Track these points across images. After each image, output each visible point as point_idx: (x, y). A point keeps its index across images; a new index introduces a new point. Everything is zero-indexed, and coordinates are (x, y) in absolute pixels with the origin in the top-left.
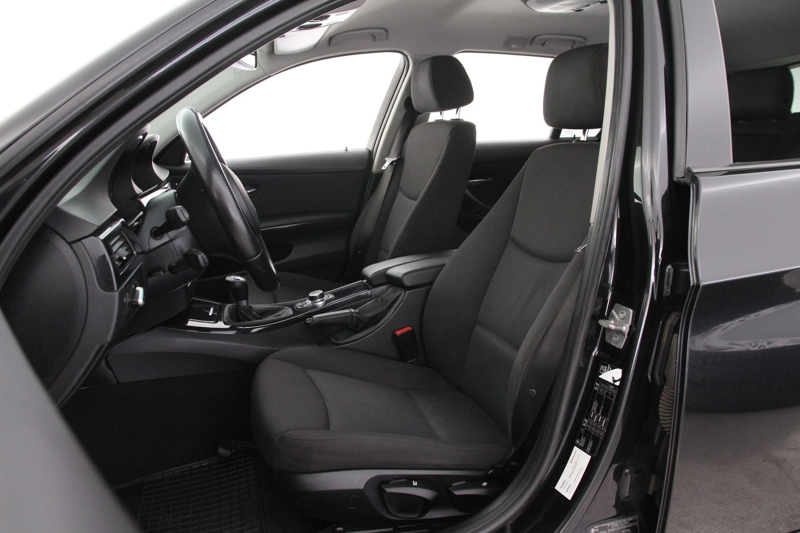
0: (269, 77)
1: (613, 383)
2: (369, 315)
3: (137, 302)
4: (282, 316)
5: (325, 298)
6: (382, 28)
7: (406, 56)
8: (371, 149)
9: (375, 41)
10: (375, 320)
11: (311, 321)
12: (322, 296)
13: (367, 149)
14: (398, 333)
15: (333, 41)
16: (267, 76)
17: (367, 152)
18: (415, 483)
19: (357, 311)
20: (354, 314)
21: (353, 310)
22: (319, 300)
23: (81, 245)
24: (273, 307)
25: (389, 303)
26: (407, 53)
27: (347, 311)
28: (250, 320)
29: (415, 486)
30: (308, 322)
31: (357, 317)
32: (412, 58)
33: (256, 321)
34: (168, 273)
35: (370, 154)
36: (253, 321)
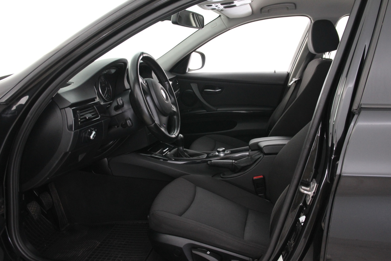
0: (229, 30)
1: (301, 222)
2: (242, 165)
3: (90, 137)
4: (201, 158)
5: (226, 152)
6: (292, 3)
7: (310, 19)
8: (289, 72)
9: (288, 10)
10: (244, 168)
11: (210, 163)
12: (224, 151)
13: (287, 72)
14: (255, 178)
15: (263, 11)
16: (228, 29)
17: (287, 73)
18: (208, 253)
19: (236, 162)
20: (234, 163)
21: (234, 161)
22: (221, 153)
23: (64, 110)
24: (198, 153)
25: (254, 160)
26: (310, 17)
27: (231, 161)
28: (182, 157)
29: (208, 254)
30: (208, 163)
31: (235, 165)
32: (313, 19)
33: (186, 158)
34: (120, 127)
35: (288, 75)
36: (184, 158)
